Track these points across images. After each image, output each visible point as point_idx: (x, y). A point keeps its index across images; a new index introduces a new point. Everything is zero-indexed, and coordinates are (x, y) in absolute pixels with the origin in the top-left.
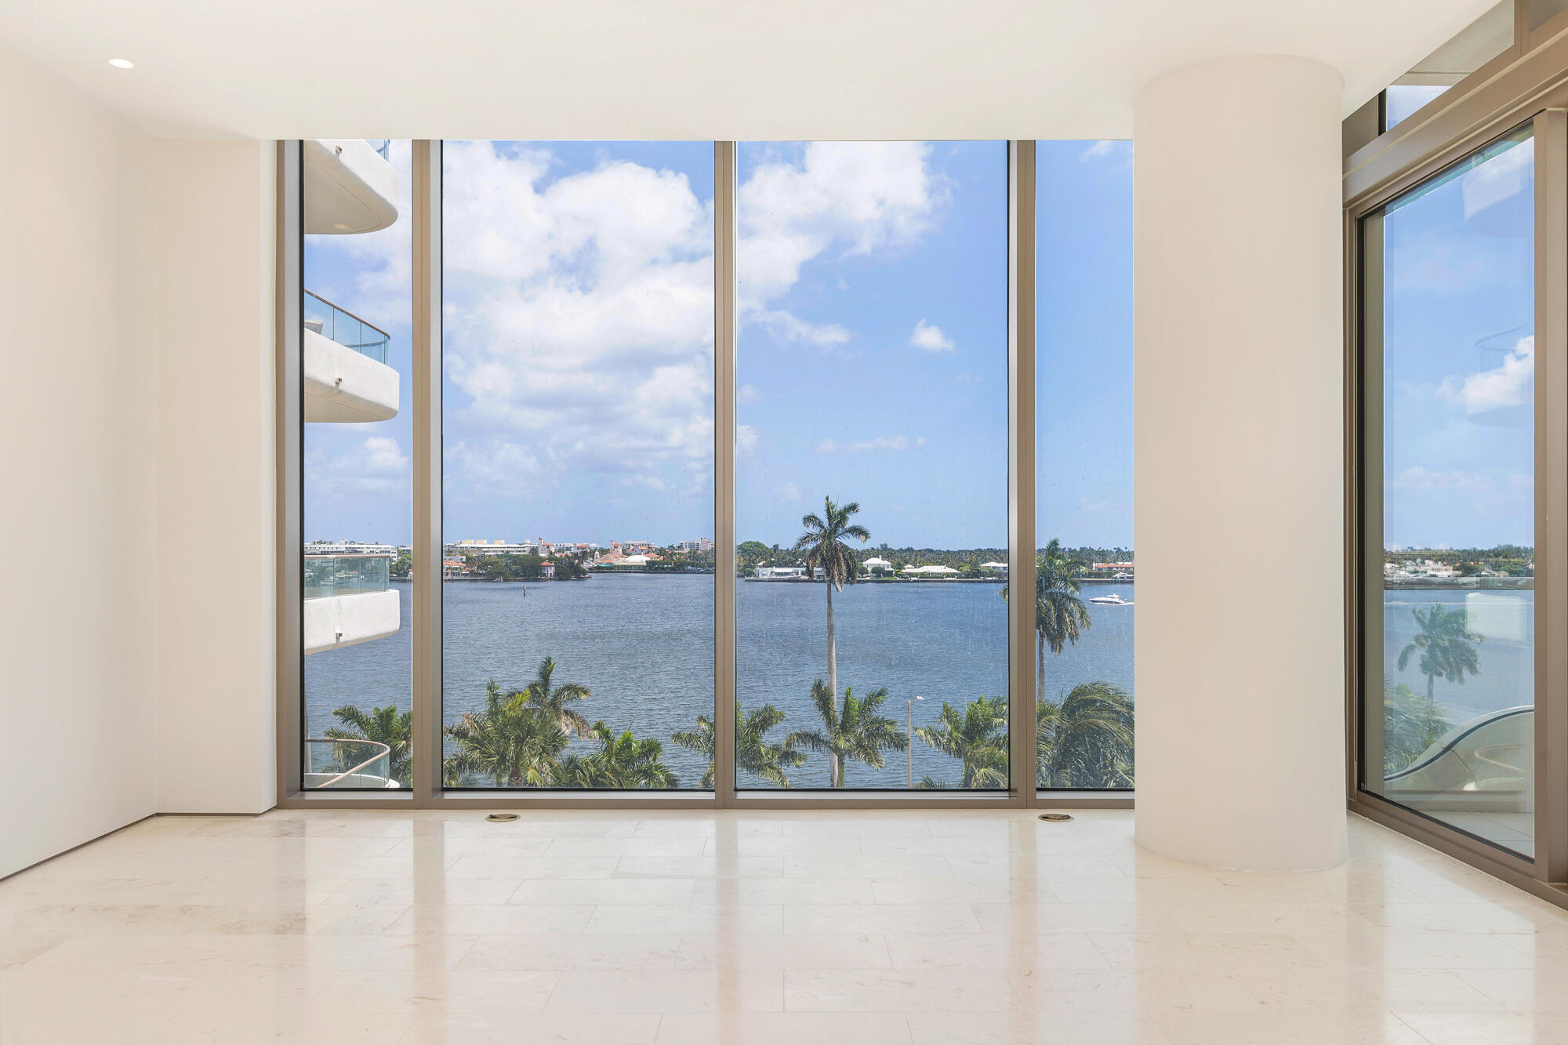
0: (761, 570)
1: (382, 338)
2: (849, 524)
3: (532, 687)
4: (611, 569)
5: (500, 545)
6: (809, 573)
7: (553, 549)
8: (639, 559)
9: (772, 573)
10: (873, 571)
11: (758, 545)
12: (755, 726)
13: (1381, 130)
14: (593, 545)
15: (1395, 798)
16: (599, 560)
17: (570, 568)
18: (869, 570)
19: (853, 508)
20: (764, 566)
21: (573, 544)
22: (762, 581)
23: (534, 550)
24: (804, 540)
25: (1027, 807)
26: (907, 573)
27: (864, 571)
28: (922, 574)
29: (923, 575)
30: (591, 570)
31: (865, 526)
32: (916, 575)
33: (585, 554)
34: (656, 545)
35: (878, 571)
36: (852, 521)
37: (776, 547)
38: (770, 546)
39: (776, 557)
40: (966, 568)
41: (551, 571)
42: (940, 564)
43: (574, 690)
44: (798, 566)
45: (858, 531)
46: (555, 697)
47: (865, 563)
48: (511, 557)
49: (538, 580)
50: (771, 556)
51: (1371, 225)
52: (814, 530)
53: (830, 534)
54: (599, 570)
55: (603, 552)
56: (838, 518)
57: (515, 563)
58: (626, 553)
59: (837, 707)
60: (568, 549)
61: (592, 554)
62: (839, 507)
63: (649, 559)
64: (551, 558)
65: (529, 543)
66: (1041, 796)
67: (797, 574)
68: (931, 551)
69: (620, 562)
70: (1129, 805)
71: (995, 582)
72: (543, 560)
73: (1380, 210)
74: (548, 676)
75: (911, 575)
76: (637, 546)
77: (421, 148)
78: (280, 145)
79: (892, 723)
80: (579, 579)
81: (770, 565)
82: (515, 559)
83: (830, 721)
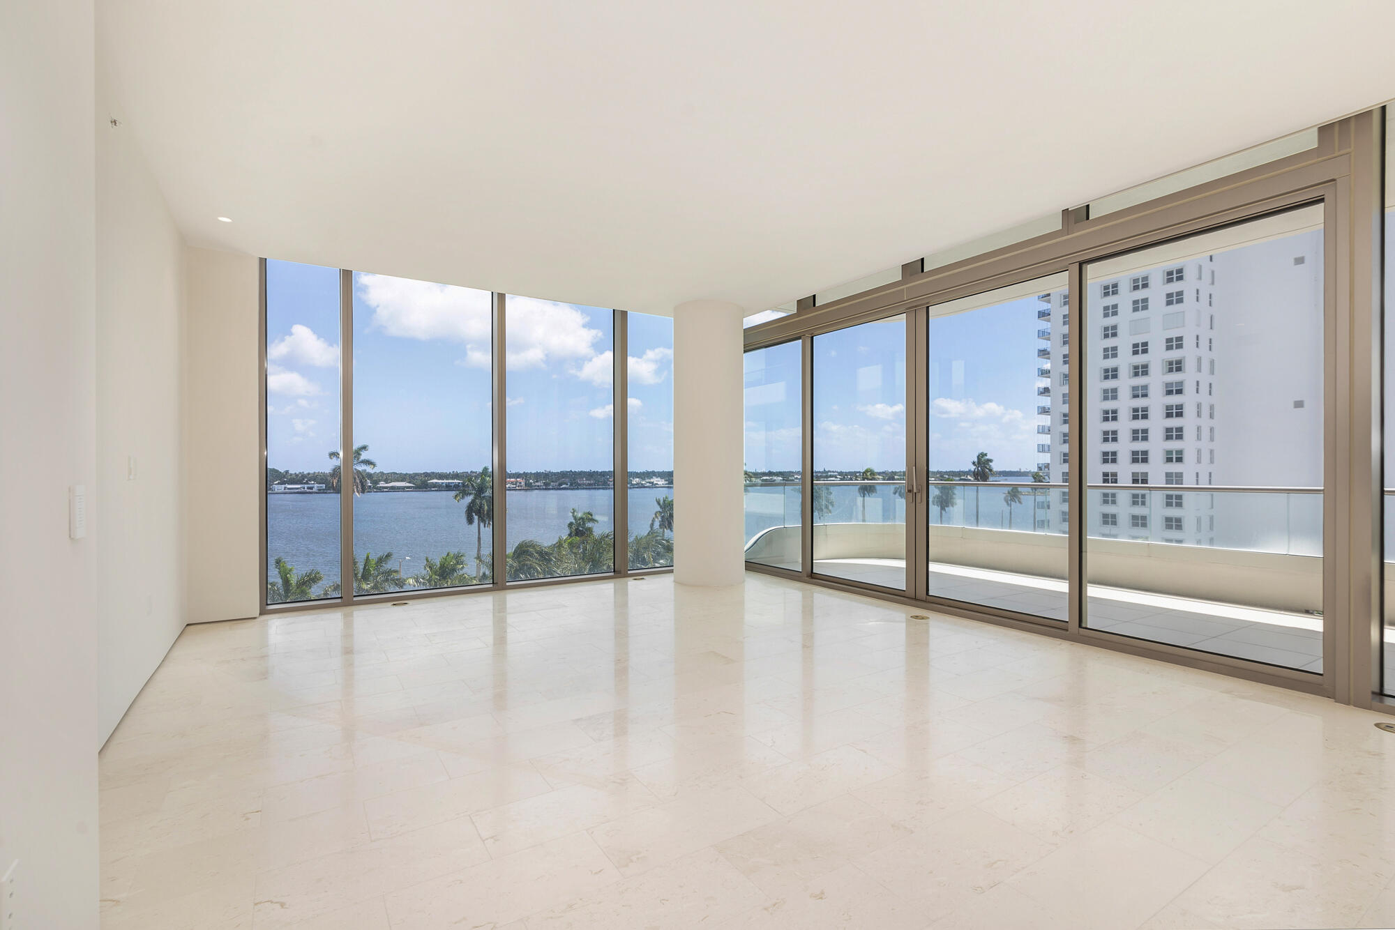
0: (276, 486)
2: (360, 460)
9: (285, 488)
12: (304, 583)
19: (364, 448)
20: (278, 484)
22: (276, 493)
26: (381, 487)
28: (392, 487)
32: (384, 488)
36: (364, 456)
40: (419, 482)
42: (402, 481)
44: (305, 483)
45: (371, 462)
50: (284, 477)
67: (304, 488)
68: (403, 474)
71: (437, 491)
79: (396, 572)
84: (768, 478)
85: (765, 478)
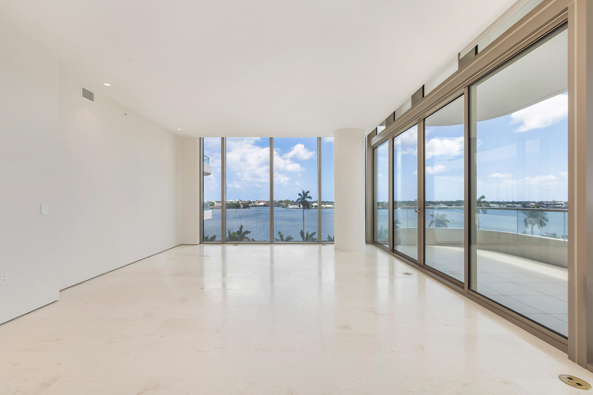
1: (208, 159)
2: (308, 196)
3: (238, 232)
4: (255, 206)
5: (231, 200)
6: (300, 207)
7: (242, 202)
8: (262, 204)
9: (292, 207)
10: (315, 206)
11: (289, 200)
13: (377, 134)
14: (251, 201)
15: (379, 242)
16: (253, 204)
17: (247, 205)
18: (314, 206)
19: (308, 192)
20: (290, 205)
21: (246, 200)
22: (290, 208)
23: (238, 202)
24: (299, 199)
25: (320, 244)
27: (313, 206)
29: (326, 207)
30: (251, 206)
31: (311, 196)
32: (324, 207)
33: (250, 202)
34: (266, 201)
35: (316, 206)
36: (308, 195)
37: (293, 201)
38: (292, 201)
39: (293, 203)
41: (242, 206)
42: (330, 205)
43: (247, 232)
44: (297, 205)
45: (310, 197)
46: (243, 234)
47: (313, 204)
48: (233, 203)
49: (239, 208)
51: (375, 150)
52: (300, 197)
53: (303, 198)
54: (253, 206)
55: (254, 202)
56: (305, 194)
57: (234, 205)
58: (259, 202)
59: (305, 236)
60: (246, 201)
61: (251, 202)
62: (306, 192)
63: (264, 204)
64: (242, 203)
65: (237, 200)
66: (322, 242)
67: (297, 207)
68: (328, 202)
69: (258, 204)
70: (333, 243)
72: (240, 204)
73: (377, 147)
74: (242, 229)
75: (323, 207)
76: (261, 201)
77: (223, 139)
78: (200, 138)
80: (248, 208)
81: (291, 205)
82: (234, 204)
83: (303, 238)
84: (511, 205)
85: (509, 205)
